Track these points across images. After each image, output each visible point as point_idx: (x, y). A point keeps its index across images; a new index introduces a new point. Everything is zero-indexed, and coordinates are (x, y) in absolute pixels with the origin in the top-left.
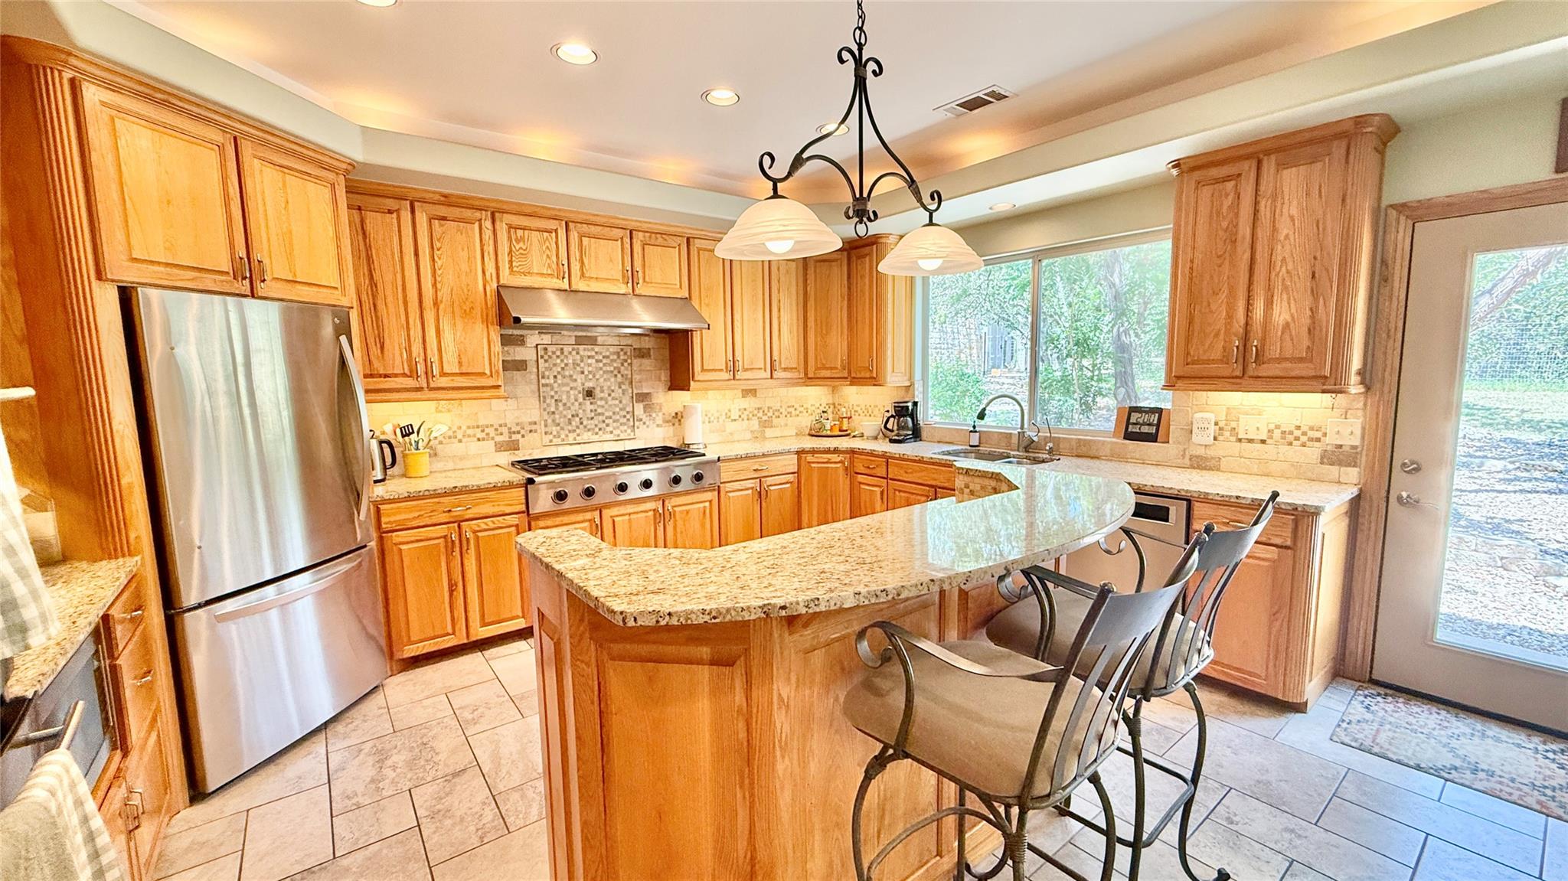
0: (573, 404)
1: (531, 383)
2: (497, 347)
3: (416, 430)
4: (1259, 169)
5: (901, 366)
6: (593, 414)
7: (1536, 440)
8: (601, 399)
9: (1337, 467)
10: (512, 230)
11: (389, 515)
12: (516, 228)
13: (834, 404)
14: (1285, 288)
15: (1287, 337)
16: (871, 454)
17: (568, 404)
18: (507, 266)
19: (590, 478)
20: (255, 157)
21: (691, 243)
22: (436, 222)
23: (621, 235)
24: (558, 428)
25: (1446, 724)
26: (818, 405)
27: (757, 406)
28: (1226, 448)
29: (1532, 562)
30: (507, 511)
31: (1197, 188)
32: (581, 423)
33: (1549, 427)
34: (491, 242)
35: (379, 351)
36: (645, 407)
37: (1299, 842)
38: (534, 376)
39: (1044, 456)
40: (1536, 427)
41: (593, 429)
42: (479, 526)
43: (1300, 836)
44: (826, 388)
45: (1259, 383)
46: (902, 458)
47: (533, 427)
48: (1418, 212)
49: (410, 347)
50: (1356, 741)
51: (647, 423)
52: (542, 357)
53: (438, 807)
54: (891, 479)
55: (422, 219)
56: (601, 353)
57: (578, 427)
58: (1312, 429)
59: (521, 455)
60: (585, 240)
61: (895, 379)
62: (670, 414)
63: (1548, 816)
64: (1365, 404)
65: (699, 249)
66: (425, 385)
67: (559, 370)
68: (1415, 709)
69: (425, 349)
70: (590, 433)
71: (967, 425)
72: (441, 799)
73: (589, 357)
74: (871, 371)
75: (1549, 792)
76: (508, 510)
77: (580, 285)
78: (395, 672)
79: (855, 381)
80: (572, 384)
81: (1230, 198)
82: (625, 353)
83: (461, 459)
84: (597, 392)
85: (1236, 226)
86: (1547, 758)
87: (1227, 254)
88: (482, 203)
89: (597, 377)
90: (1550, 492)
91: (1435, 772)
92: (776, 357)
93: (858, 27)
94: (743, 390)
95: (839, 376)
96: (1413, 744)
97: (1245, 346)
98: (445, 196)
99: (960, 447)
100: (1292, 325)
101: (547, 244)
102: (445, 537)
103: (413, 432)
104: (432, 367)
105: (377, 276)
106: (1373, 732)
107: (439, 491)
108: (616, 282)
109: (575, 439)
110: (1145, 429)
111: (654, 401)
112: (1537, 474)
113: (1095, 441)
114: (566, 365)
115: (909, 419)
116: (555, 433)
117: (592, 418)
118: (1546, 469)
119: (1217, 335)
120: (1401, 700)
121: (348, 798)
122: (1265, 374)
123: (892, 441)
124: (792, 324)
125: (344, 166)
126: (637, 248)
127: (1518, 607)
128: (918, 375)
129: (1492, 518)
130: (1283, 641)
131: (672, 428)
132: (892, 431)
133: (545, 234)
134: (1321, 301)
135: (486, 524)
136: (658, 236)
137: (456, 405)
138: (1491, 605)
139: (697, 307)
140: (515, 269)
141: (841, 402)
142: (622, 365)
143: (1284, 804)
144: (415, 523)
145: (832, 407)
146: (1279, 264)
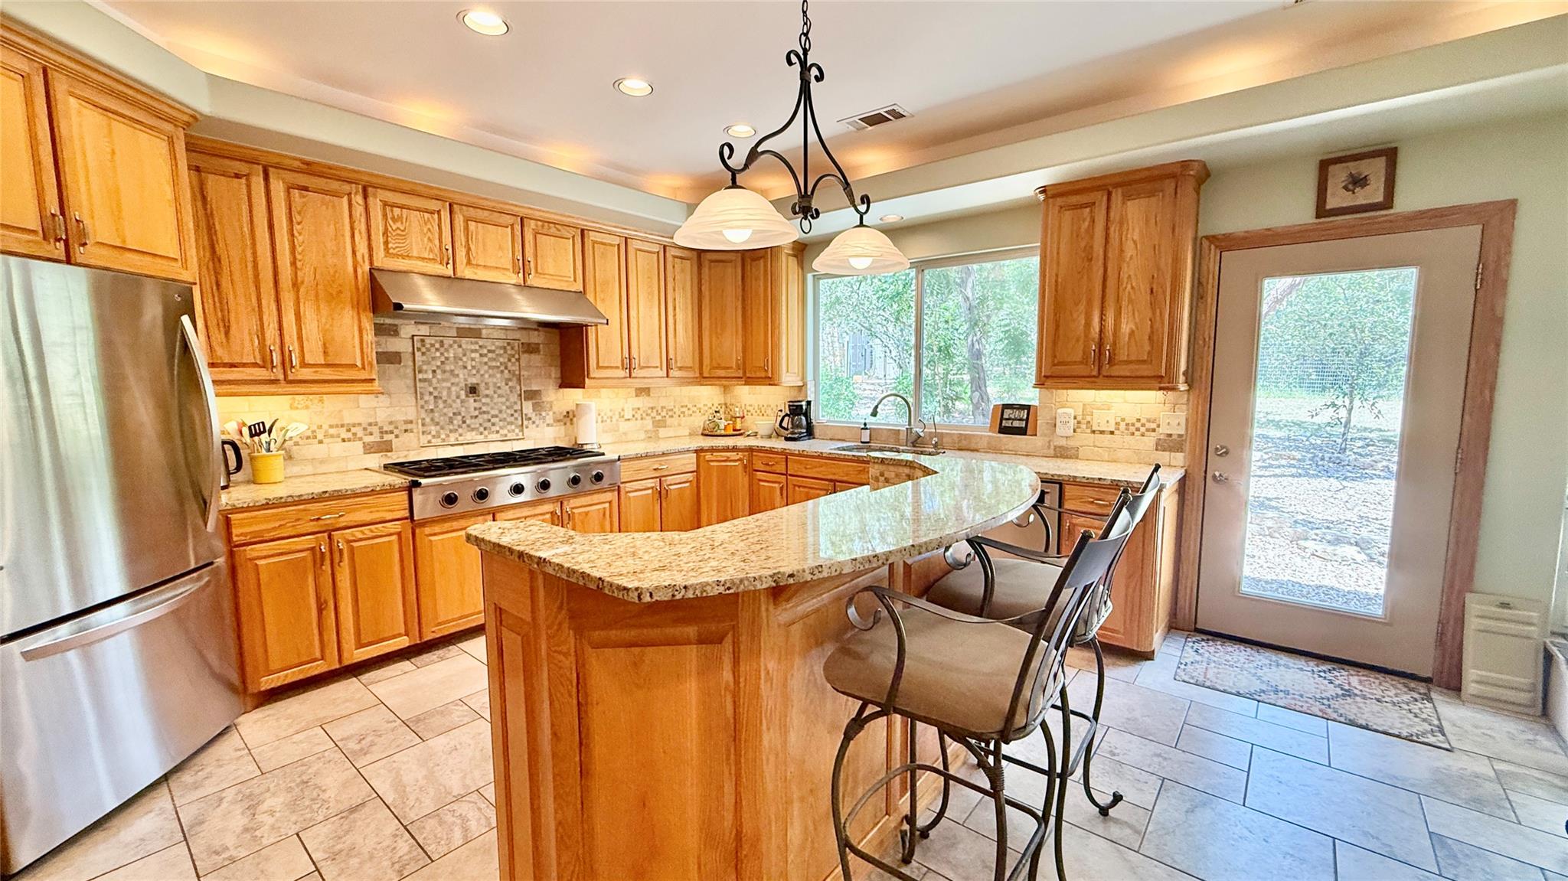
0: (454, 401)
1: (407, 378)
2: (370, 336)
3: (267, 428)
4: (1109, 200)
5: (795, 366)
6: (477, 413)
7: (1278, 436)
8: (487, 396)
9: (1168, 453)
10: (388, 208)
11: (241, 526)
12: (392, 206)
13: (726, 404)
14: (1130, 301)
15: (1133, 343)
16: (771, 451)
17: (449, 401)
18: (382, 247)
19: (483, 480)
20: (72, 94)
21: (586, 235)
22: (296, 193)
23: (511, 222)
24: (438, 428)
25: (1251, 658)
26: (710, 405)
27: (651, 406)
28: (1084, 439)
29: (1289, 530)
30: (388, 518)
31: (1059, 212)
32: (464, 422)
33: (1286, 426)
34: (363, 220)
35: (223, 336)
36: (533, 405)
37: (1165, 763)
38: (409, 371)
39: (931, 450)
40: (1277, 425)
41: (477, 429)
42: (354, 536)
43: (1165, 759)
44: (718, 387)
45: (1110, 381)
46: (801, 454)
47: (409, 426)
48: (1227, 243)
49: (263, 334)
50: (1193, 678)
51: (537, 422)
52: (419, 349)
53: (339, 847)
54: (790, 475)
55: (278, 187)
56: (486, 347)
57: (460, 426)
58: (1149, 421)
59: (394, 457)
60: (472, 225)
61: (789, 378)
62: (561, 413)
63: (1328, 719)
64: (1188, 400)
65: (594, 242)
66: (281, 377)
67: (439, 363)
68: (1230, 649)
69: (281, 335)
70: (474, 433)
71: (858, 423)
72: (340, 838)
73: (473, 351)
74: (766, 371)
75: (1325, 702)
76: (389, 516)
77: (467, 273)
78: (249, 708)
79: (750, 381)
80: (454, 380)
81: (1087, 223)
82: (512, 348)
83: (322, 462)
84: (482, 388)
85: (1092, 247)
86: (1321, 677)
87: (1085, 271)
88: (352, 175)
89: (482, 372)
90: (1293, 476)
91: (1250, 696)
92: (671, 356)
93: (803, 33)
94: (636, 389)
95: (733, 375)
96: (1233, 676)
97: (1100, 351)
98: (308, 163)
99: (853, 444)
100: (1136, 331)
101: (429, 226)
102: (312, 549)
103: (264, 431)
104: (291, 356)
105: (220, 249)
106: (1204, 670)
107: (305, 497)
108: (506, 272)
109: (457, 439)
110: (1016, 424)
111: (544, 399)
112: (1283, 462)
113: (974, 435)
114: (447, 358)
115: (803, 418)
116: (433, 433)
117: (476, 417)
118: (1289, 457)
119: (1078, 340)
120: (1219, 643)
121: (217, 853)
122: (1117, 374)
123: (787, 439)
124: (686, 323)
125: (186, 118)
126: (529, 237)
127: (1283, 566)
128: (810, 377)
129: (1258, 497)
130: (1137, 600)
131: (563, 427)
132: (787, 429)
133: (426, 215)
134: (1158, 311)
135: (363, 533)
136: (551, 225)
137: (316, 401)
138: (1265, 565)
139: (592, 300)
140: (391, 251)
141: (733, 401)
142: (509, 360)
143: (1151, 734)
144: (273, 534)
145: (724, 407)
146: (1125, 280)
